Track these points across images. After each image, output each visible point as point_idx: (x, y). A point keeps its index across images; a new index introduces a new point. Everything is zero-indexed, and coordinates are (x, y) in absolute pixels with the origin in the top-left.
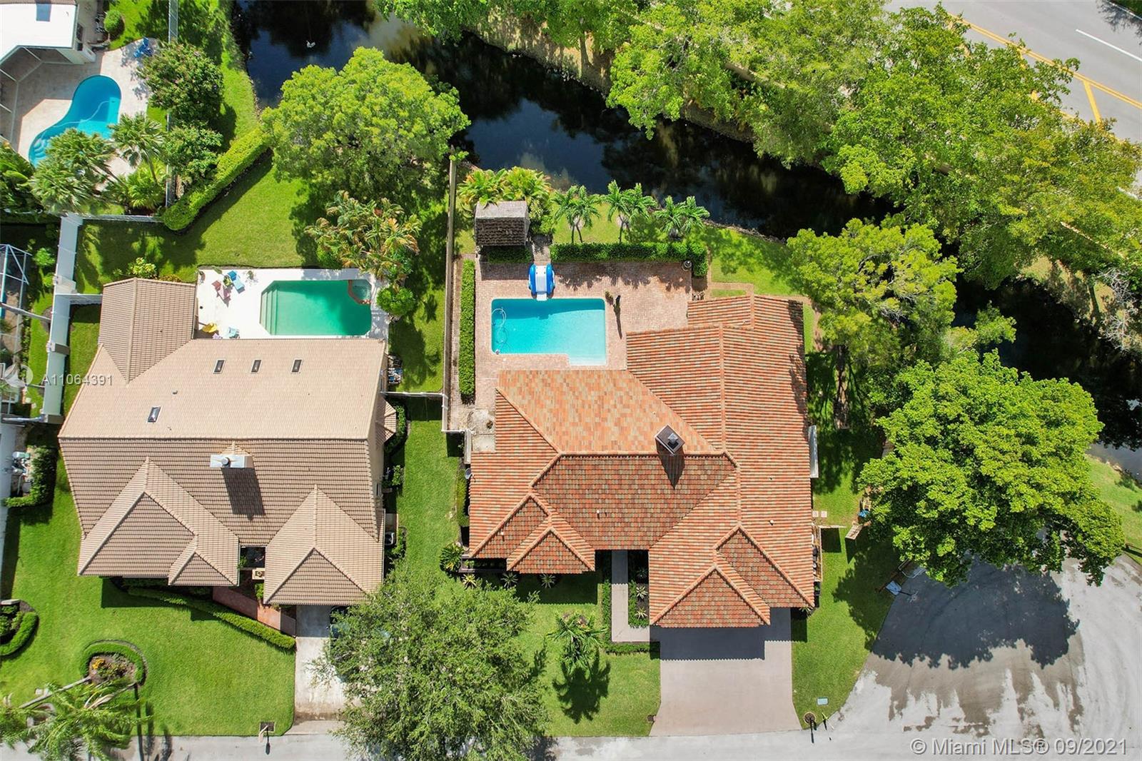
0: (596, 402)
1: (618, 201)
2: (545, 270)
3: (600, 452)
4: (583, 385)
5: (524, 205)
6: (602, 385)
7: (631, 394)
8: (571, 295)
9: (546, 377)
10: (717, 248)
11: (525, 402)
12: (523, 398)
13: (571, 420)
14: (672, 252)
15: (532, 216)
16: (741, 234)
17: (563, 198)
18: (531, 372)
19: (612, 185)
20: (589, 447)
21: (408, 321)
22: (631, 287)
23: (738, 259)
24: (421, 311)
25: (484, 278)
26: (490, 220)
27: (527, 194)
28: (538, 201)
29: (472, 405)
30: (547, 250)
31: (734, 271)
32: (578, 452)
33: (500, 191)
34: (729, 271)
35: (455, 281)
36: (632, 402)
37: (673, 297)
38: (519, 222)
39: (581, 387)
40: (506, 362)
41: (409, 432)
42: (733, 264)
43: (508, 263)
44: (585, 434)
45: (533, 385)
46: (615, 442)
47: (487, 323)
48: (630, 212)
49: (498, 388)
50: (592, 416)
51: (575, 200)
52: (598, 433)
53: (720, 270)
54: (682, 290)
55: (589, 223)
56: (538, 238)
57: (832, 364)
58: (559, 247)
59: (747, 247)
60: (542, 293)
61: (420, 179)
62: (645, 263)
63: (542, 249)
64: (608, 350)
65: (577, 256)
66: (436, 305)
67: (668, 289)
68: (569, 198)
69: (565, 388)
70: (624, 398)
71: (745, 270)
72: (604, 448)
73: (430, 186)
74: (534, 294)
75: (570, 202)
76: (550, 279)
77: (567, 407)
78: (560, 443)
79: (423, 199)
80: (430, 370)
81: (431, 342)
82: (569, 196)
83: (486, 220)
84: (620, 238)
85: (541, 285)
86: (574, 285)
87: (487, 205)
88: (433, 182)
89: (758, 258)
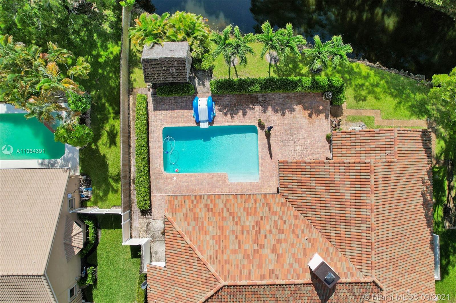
0: (253, 227)
1: (271, 40)
2: (206, 103)
3: (259, 282)
4: (242, 209)
5: (185, 45)
6: (258, 210)
7: (284, 218)
8: (229, 122)
9: (209, 202)
10: (350, 80)
11: (190, 228)
12: (189, 224)
13: (231, 247)
14: (315, 84)
15: (193, 54)
16: (368, 67)
17: (220, 38)
18: (195, 196)
19: (266, 26)
20: (249, 277)
21: (93, 146)
22: (279, 114)
23: (367, 89)
24: (104, 139)
25: (155, 109)
26: (155, 60)
27: (188, 35)
28: (198, 42)
29: (149, 217)
30: (207, 83)
31: (364, 100)
32: (239, 283)
33: (165, 33)
34: (360, 99)
35: (131, 112)
36: (286, 227)
37: (315, 123)
38: (181, 61)
39: (239, 212)
40: (176, 180)
41: (100, 238)
42: (363, 93)
43: (176, 96)
44: (245, 262)
45: (197, 210)
46: (272, 271)
47: (159, 147)
48: (283, 51)
49: (166, 214)
50: (251, 242)
51: (232, 40)
52: (256, 261)
53: (353, 99)
54: (322, 116)
55: (244, 61)
56: (200, 74)
57: (444, 176)
58: (217, 82)
59: (374, 78)
60: (204, 121)
61: (101, 24)
62: (291, 94)
63: (203, 82)
64: (260, 169)
65: (234, 89)
66: (117, 133)
67: (310, 116)
68: (226, 39)
69: (225, 214)
70: (279, 223)
71: (373, 99)
72: (263, 277)
73: (109, 30)
74: (198, 122)
75: (227, 42)
76: (211, 110)
77: (228, 232)
78: (222, 273)
79: (103, 42)
80: (113, 189)
81: (113, 165)
82: (225, 36)
83: (151, 60)
84: (269, 72)
85: (204, 116)
86: (231, 114)
87: (153, 46)
88: (111, 26)
89: (383, 88)
